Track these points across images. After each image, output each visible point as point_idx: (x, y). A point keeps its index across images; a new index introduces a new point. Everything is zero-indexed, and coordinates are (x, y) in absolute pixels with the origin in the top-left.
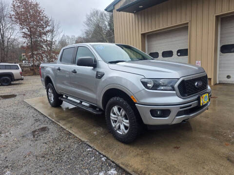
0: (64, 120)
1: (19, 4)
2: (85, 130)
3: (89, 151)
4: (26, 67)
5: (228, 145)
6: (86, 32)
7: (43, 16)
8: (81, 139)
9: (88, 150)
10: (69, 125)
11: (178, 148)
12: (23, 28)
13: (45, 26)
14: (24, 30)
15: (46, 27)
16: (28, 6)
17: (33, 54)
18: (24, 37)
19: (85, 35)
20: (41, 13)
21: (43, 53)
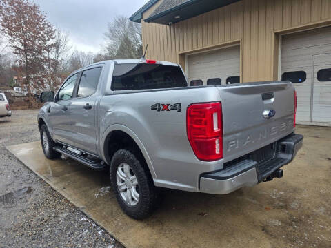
0: (57, 176)
1: (8, 6)
2: (84, 191)
3: (83, 221)
4: (18, 97)
5: (269, 209)
6: (108, 48)
7: (44, 25)
8: (75, 204)
9: (82, 219)
10: (62, 185)
11: (203, 214)
12: (13, 41)
13: (47, 39)
14: (15, 44)
15: (49, 40)
16: (21, 10)
17: (28, 78)
18: (15, 53)
19: (107, 52)
20: (41, 20)
21: (43, 77)
